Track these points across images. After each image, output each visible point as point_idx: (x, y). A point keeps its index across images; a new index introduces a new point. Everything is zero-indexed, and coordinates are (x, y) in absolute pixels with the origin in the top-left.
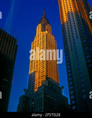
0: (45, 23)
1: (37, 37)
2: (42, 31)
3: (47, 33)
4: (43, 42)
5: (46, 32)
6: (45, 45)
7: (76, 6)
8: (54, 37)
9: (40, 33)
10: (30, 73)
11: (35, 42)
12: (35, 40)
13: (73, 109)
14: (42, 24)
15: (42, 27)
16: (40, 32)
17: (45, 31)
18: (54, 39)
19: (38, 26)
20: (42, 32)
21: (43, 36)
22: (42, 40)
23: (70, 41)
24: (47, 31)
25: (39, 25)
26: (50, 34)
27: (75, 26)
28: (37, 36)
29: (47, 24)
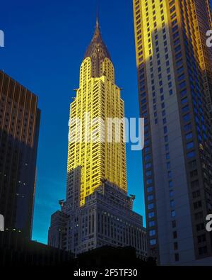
0: (100, 54)
1: (82, 91)
2: (93, 77)
3: (103, 81)
4: (95, 102)
5: (103, 78)
6: (99, 109)
7: (174, 8)
8: (119, 91)
9: (88, 81)
10: (69, 170)
11: (77, 103)
12: (77, 98)
13: (151, 235)
14: (92, 59)
15: (93, 65)
16: (87, 77)
17: (99, 77)
18: (119, 96)
19: (83, 64)
20: (92, 79)
21: (96, 88)
22: (92, 99)
23: (154, 101)
24: (105, 75)
25: (85, 61)
26: (110, 83)
27: (168, 63)
28: (81, 87)
29: (103, 58)
